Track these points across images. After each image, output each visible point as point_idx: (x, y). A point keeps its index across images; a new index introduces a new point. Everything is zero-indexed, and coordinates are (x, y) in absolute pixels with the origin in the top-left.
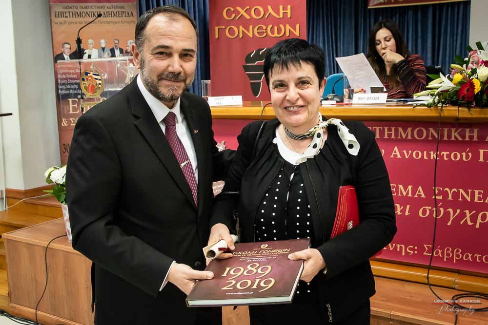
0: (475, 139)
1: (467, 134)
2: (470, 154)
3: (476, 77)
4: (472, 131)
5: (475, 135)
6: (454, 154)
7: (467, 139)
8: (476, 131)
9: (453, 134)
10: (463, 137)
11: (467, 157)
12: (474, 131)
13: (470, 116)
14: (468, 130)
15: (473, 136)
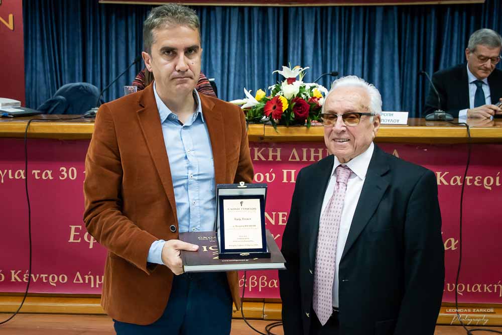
0: (279, 159)
1: (271, 154)
2: (274, 175)
3: (282, 94)
4: (275, 151)
5: (278, 154)
6: (258, 176)
7: (271, 159)
8: (279, 150)
9: (256, 154)
10: (267, 157)
11: (271, 178)
12: (277, 150)
13: (276, 135)
14: (271, 150)
15: (276, 156)
